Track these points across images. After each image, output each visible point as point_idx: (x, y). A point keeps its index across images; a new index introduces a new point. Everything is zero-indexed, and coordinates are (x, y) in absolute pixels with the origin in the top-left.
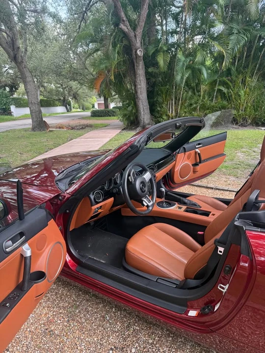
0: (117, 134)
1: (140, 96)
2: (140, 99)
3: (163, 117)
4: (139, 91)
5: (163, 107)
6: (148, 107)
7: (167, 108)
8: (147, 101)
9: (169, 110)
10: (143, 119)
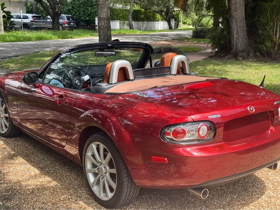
0: (203, 59)
1: (234, 14)
2: (234, 18)
3: (265, 43)
4: (233, 7)
5: (266, 29)
6: (245, 28)
7: (273, 31)
8: (244, 21)
9: (276, 35)
10: (236, 44)
